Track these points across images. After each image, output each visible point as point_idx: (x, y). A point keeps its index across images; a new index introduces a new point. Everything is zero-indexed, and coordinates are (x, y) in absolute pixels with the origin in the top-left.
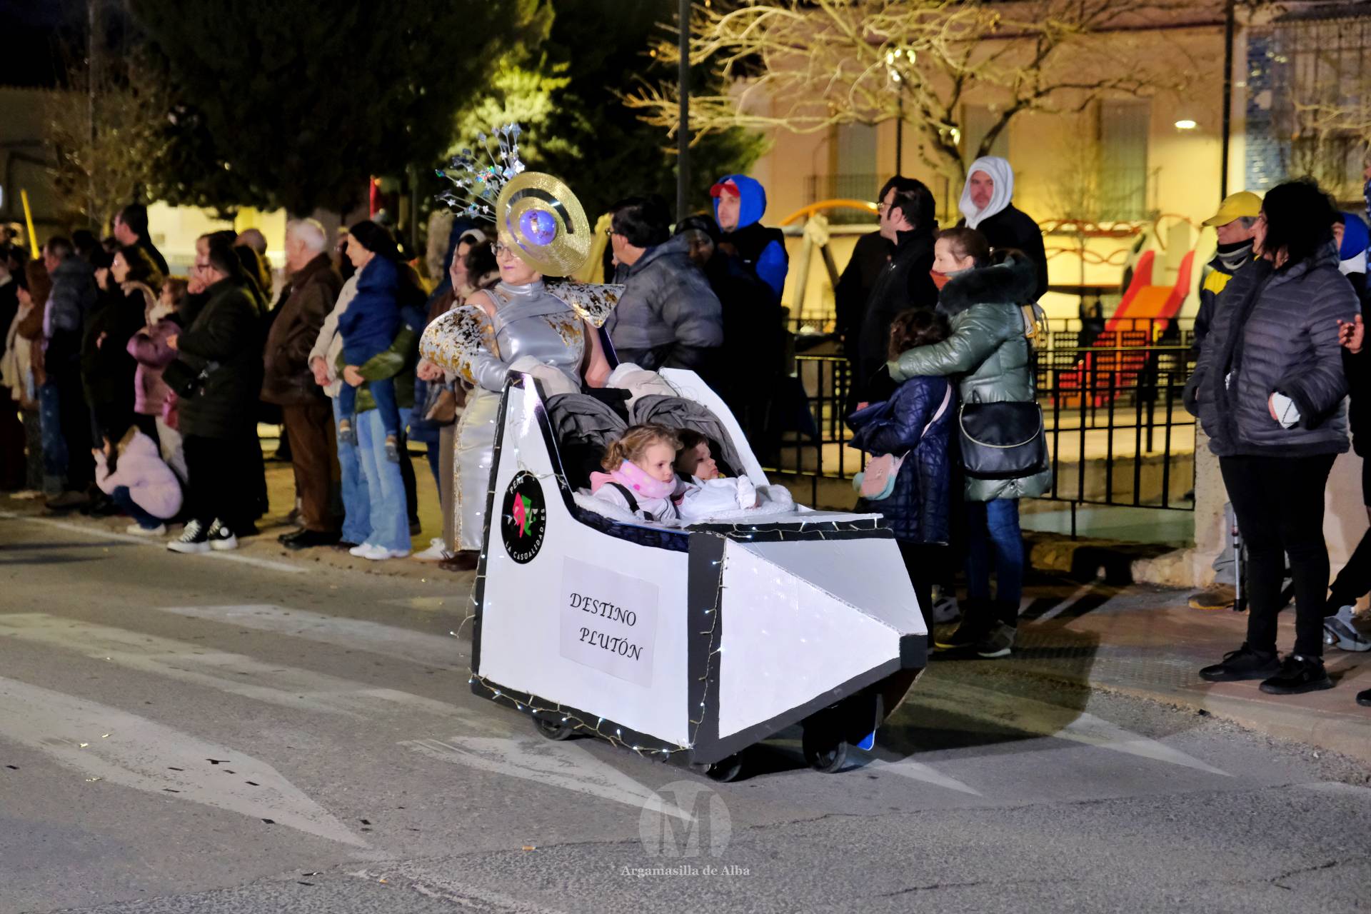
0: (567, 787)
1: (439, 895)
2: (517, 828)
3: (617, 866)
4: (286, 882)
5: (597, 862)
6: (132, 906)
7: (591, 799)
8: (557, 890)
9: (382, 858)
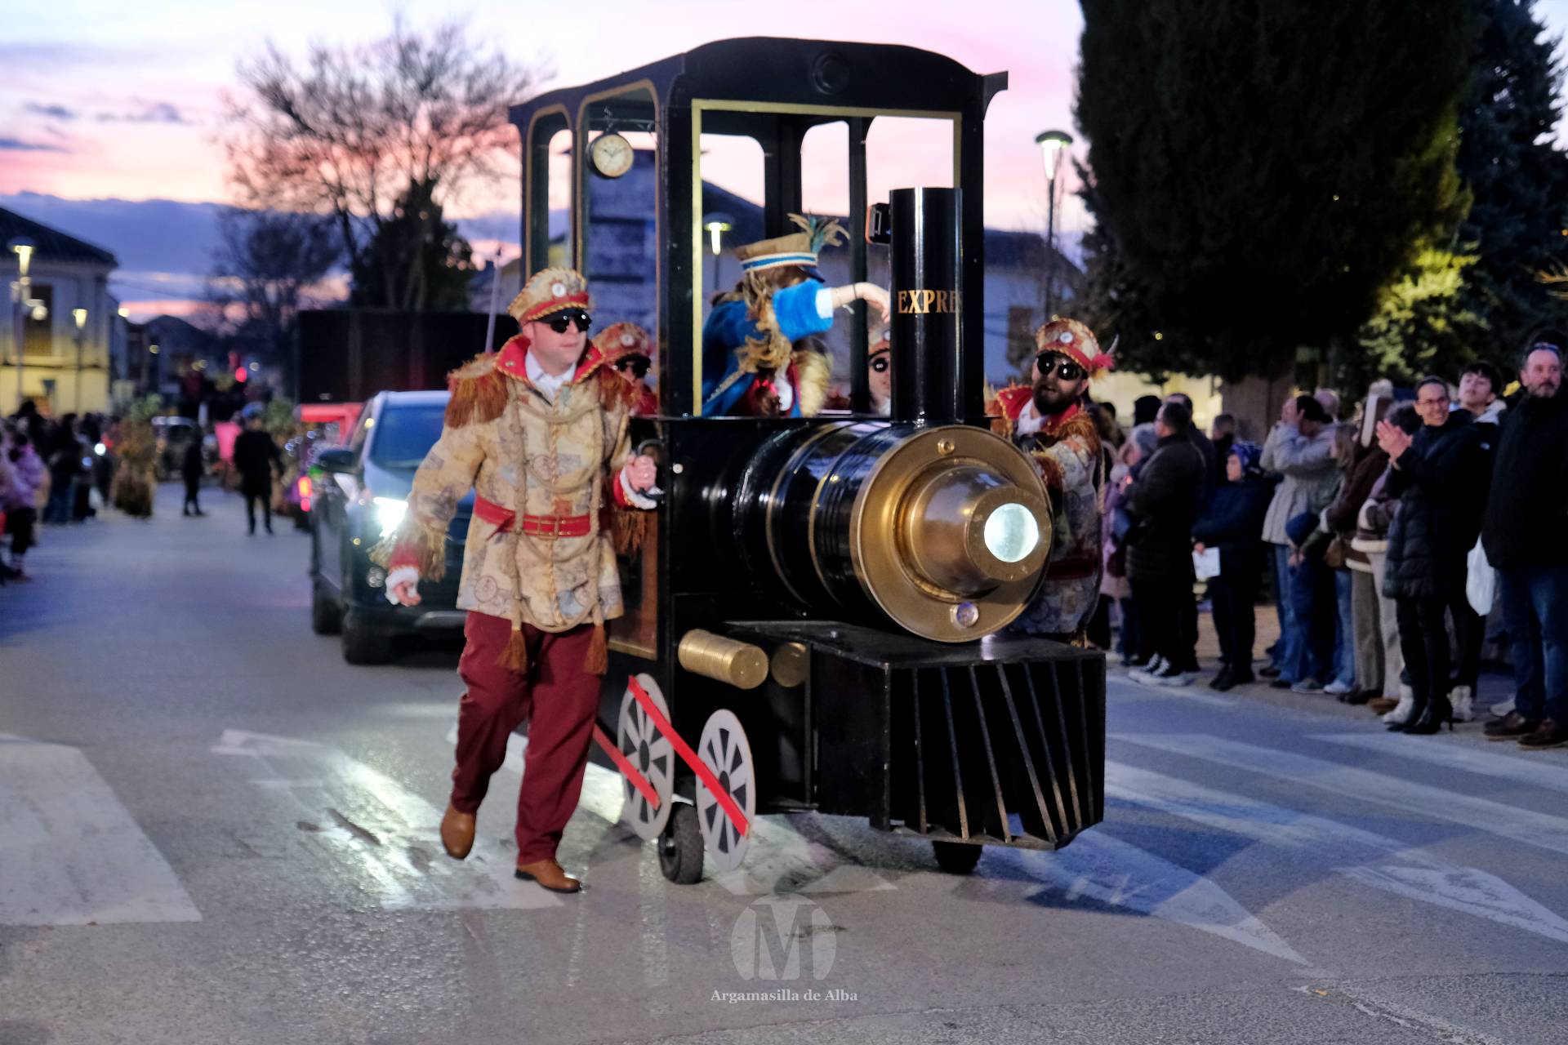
0: (1494, 919)
1: (1378, 1013)
2: (1448, 955)
3: (1547, 998)
4: (1235, 992)
5: (1527, 993)
6: (1099, 1006)
7: (1517, 933)
8: (1490, 1017)
9: (1322, 975)
